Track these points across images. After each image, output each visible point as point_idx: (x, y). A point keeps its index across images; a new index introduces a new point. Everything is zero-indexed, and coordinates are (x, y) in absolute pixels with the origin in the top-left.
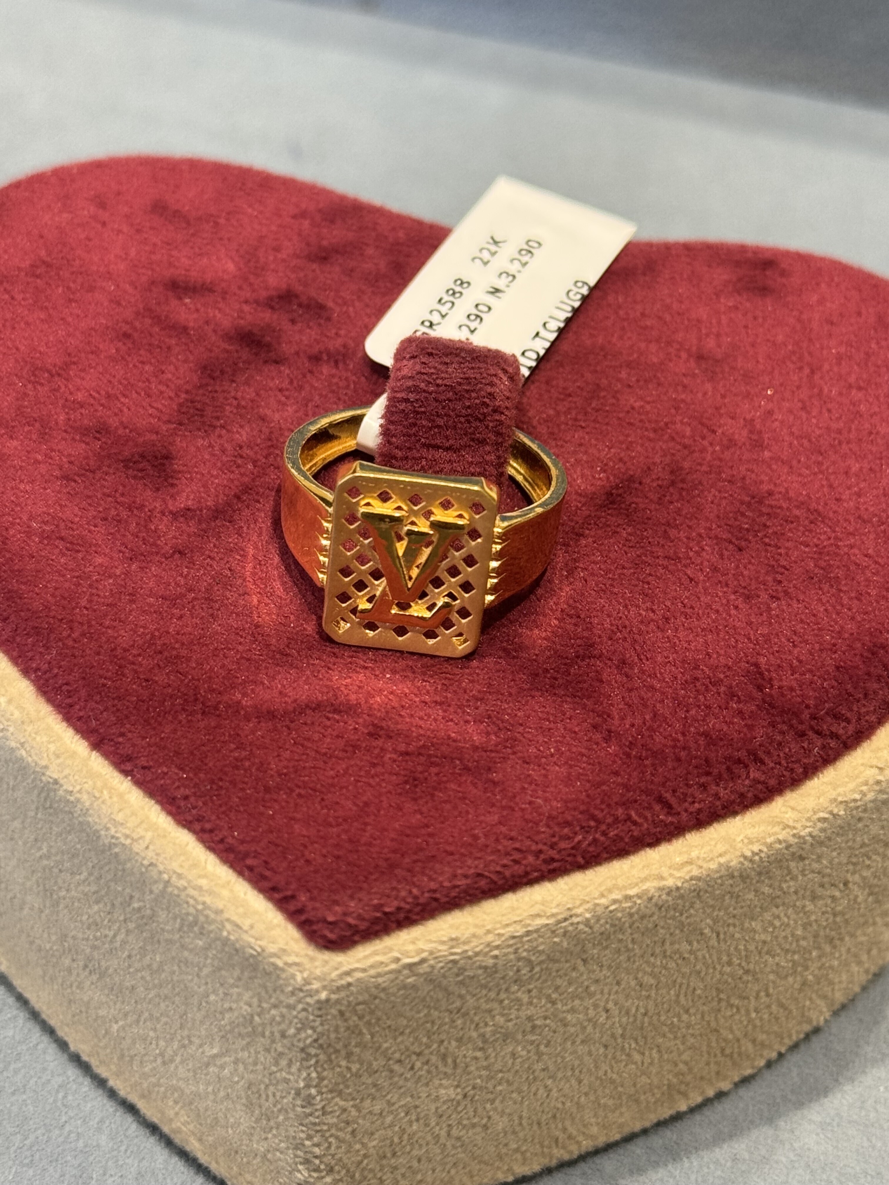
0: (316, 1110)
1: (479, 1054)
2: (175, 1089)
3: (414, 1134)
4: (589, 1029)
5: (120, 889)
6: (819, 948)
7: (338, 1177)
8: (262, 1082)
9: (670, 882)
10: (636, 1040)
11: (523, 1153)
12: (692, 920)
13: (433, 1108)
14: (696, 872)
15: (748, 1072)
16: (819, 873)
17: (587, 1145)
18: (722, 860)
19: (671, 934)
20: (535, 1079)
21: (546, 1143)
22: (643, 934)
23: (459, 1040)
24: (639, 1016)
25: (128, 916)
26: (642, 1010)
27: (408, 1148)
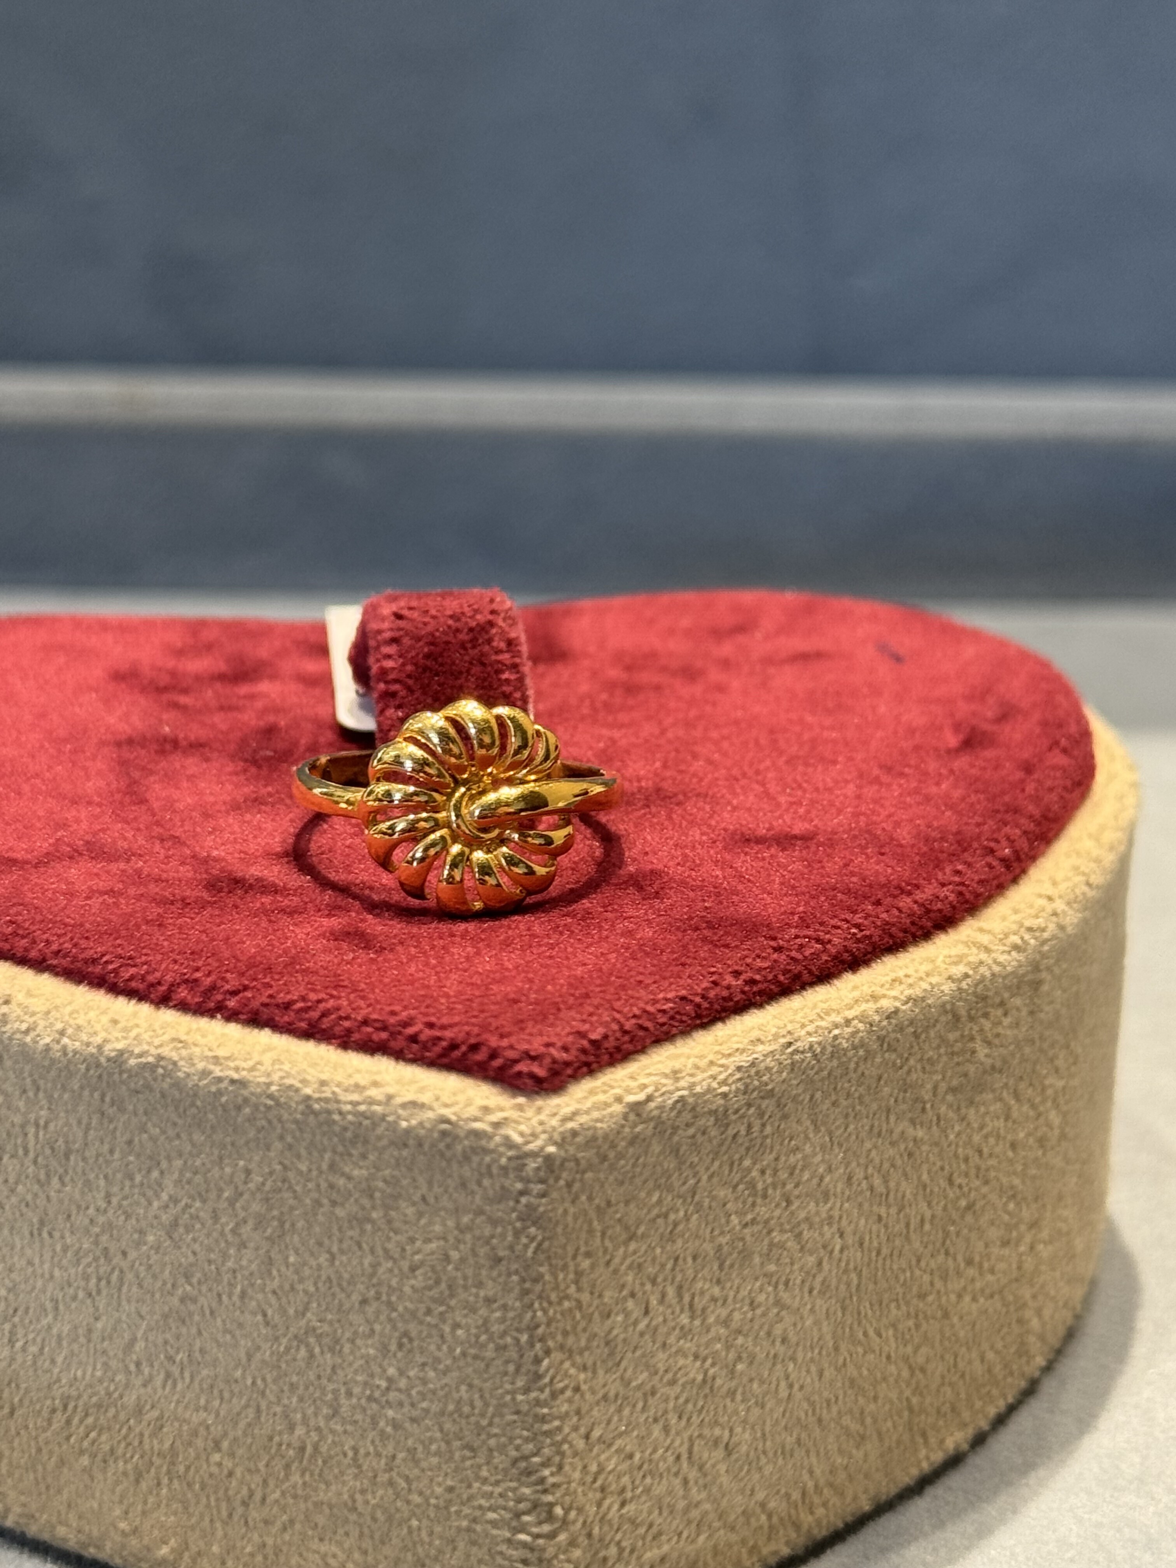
4: (826, 1266)
10: (871, 1305)
20: (775, 1356)
23: (695, 1258)
24: (874, 1254)
27: (648, 1480)
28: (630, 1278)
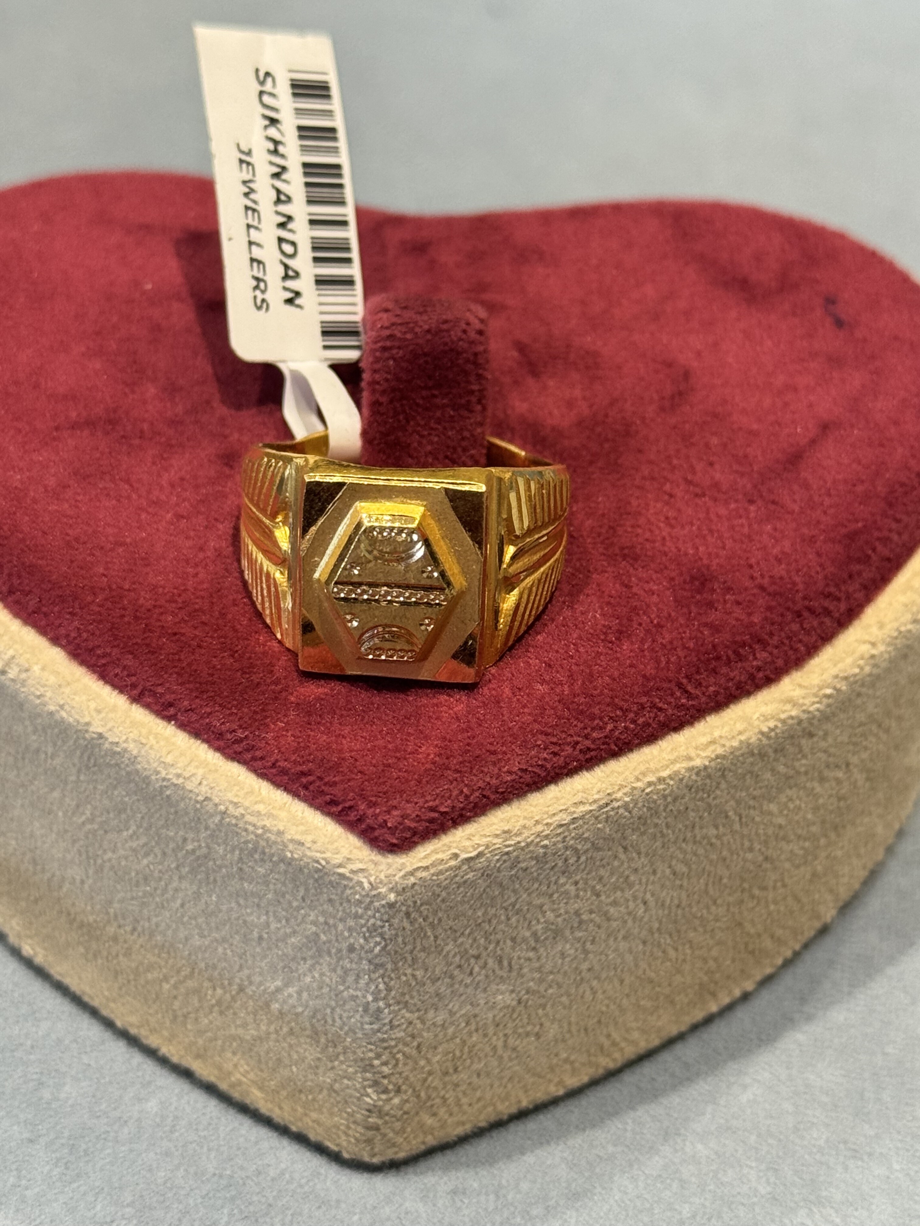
0: (384, 1025)
1: (531, 954)
2: (233, 1038)
3: (474, 1046)
4: (630, 923)
5: (172, 834)
6: (826, 836)
7: (405, 1097)
8: (328, 1005)
9: (698, 763)
10: (671, 935)
11: (572, 1063)
12: (717, 801)
13: (490, 1015)
14: (720, 751)
15: (769, 971)
16: (825, 751)
17: (630, 1052)
18: (743, 738)
19: (700, 817)
20: (582, 979)
21: (593, 1051)
22: (676, 817)
23: (513, 940)
24: (674, 909)
25: (181, 861)
26: (676, 902)
27: (468, 1062)
28: (457, 959)
